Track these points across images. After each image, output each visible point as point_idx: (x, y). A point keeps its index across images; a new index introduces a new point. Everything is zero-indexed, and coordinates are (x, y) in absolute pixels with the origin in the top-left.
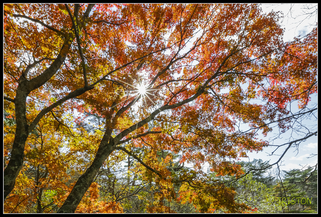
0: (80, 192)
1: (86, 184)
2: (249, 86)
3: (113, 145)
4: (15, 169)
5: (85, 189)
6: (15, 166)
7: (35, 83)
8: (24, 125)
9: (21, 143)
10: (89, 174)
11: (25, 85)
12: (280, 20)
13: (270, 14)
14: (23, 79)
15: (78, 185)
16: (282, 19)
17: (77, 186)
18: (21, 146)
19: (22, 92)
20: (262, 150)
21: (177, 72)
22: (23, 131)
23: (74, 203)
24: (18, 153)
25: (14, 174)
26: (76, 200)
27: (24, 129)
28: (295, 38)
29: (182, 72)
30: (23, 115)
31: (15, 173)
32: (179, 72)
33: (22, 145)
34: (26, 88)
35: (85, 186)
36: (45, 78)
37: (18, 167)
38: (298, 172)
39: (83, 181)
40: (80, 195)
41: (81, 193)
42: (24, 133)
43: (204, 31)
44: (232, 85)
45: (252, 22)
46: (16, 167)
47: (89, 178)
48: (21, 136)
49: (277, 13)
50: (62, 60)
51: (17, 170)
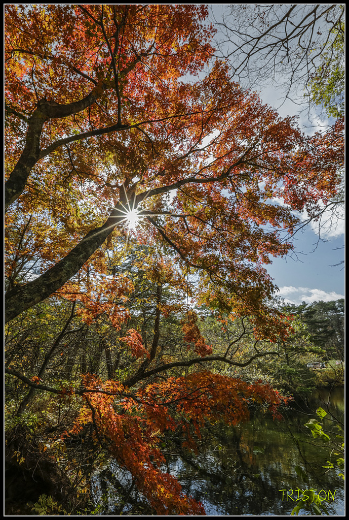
4: (12, 192)
5: (96, 244)
6: (13, 189)
8: (35, 147)
9: (27, 166)
11: (46, 108)
13: (285, 119)
20: (286, 253)
22: (33, 152)
23: (81, 256)
25: (9, 199)
26: (85, 253)
27: (35, 150)
28: (315, 133)
30: (37, 136)
33: (28, 168)
35: (97, 241)
37: (17, 192)
40: (90, 249)
41: (91, 247)
42: (34, 156)
45: (267, 127)
46: (14, 191)
48: (29, 158)
49: (293, 117)
50: (91, 101)
51: (14, 194)
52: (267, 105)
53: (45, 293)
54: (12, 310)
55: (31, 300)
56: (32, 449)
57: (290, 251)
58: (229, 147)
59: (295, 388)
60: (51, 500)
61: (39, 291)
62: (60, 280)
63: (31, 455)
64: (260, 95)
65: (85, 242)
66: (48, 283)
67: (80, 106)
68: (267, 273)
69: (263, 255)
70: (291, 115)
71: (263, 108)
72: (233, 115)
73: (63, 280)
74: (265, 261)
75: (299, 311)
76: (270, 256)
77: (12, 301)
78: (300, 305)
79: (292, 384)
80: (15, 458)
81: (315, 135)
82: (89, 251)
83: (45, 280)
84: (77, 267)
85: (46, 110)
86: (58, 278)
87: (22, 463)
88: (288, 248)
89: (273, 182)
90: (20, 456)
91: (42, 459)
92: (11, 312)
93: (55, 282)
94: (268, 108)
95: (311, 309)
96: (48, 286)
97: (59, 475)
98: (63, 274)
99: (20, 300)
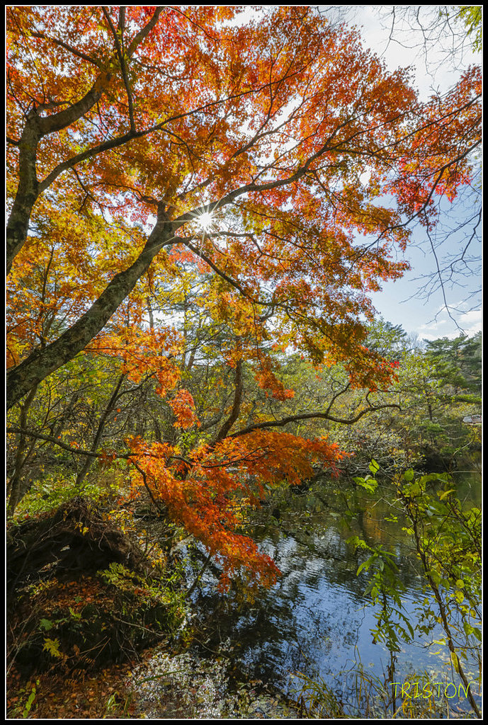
0: (117, 294)
1: (126, 284)
2: (372, 178)
3: (170, 231)
4: (13, 243)
6: (14, 238)
7: (53, 122)
8: (31, 179)
9: (26, 206)
10: (132, 270)
11: (37, 122)
12: (411, 81)
13: (395, 73)
14: (33, 114)
15: (114, 284)
16: (412, 79)
17: (112, 286)
18: (24, 210)
19: (33, 131)
20: (401, 276)
21: (264, 155)
22: (31, 187)
23: (106, 308)
24: (20, 220)
26: (111, 304)
27: (32, 184)
29: (272, 155)
30: (31, 164)
31: (13, 249)
32: (267, 156)
33: (27, 209)
34: (38, 127)
35: (124, 288)
36: (69, 117)
37: (19, 242)
38: (446, 342)
39: (121, 280)
40: (117, 300)
42: (32, 192)
43: (304, 99)
44: (345, 176)
45: (371, 87)
46: (16, 241)
47: (131, 275)
48: (26, 195)
49: (406, 69)
50: (95, 98)
51: (16, 244)
52: (369, 50)
53: (68, 356)
54: (33, 376)
55: (52, 364)
56: (96, 521)
57: (406, 273)
58: (319, 118)
59: (439, 449)
60: (122, 568)
61: (60, 354)
62: (83, 340)
63: (96, 527)
64: (361, 33)
65: (110, 291)
66: (68, 344)
67: (81, 109)
68: (373, 304)
69: (370, 279)
70: (403, 67)
71: (363, 57)
72: (321, 68)
73: (86, 339)
74: (373, 288)
75: (454, 347)
76: (379, 280)
77: (32, 367)
78: (457, 338)
79: (436, 445)
80: (78, 529)
81: (431, 100)
82: (115, 301)
83: (65, 341)
84: (102, 322)
85: (37, 125)
86: (79, 338)
87: (86, 533)
88: (403, 269)
89: (381, 171)
90: (83, 527)
91: (108, 530)
92: (33, 378)
93: (77, 342)
94: (372, 55)
95: (472, 343)
96: (70, 347)
97: (128, 546)
98: (85, 331)
99: (41, 365)
